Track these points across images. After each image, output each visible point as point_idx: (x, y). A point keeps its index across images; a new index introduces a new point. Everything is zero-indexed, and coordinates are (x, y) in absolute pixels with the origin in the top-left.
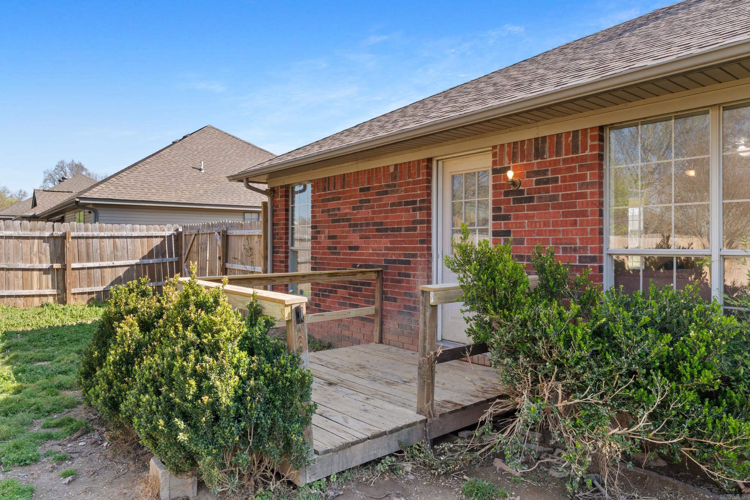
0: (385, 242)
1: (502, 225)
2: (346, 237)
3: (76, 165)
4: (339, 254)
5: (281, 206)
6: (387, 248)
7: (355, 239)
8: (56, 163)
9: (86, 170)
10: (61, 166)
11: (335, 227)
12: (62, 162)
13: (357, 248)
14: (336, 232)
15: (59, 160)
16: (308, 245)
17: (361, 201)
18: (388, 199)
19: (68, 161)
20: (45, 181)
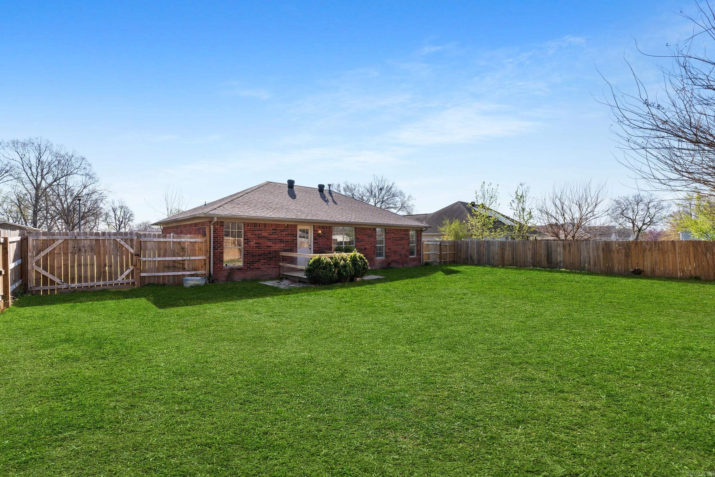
0: (284, 245)
1: (316, 241)
2: (265, 243)
4: (262, 249)
6: (283, 246)
11: (259, 240)
13: (271, 247)
17: (273, 233)
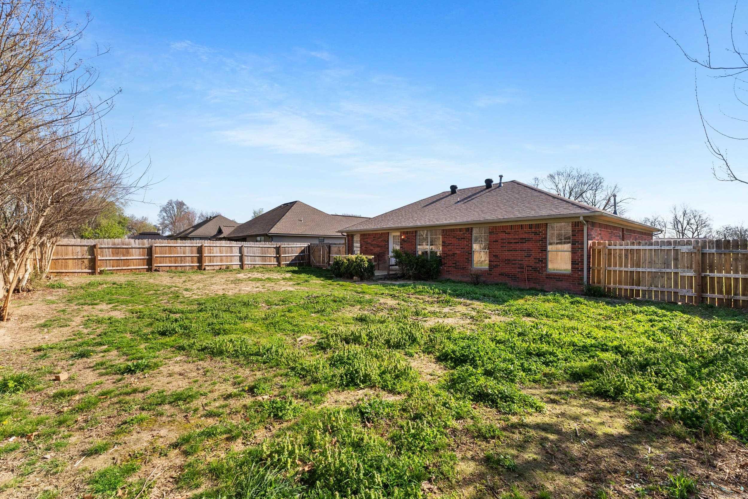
3: (180, 203)
5: (351, 239)
7: (372, 248)
8: (167, 201)
9: (186, 205)
10: (170, 203)
12: (171, 201)
14: (367, 246)
15: (170, 199)
16: (359, 249)
18: (380, 240)
19: (174, 200)
20: (161, 211)
